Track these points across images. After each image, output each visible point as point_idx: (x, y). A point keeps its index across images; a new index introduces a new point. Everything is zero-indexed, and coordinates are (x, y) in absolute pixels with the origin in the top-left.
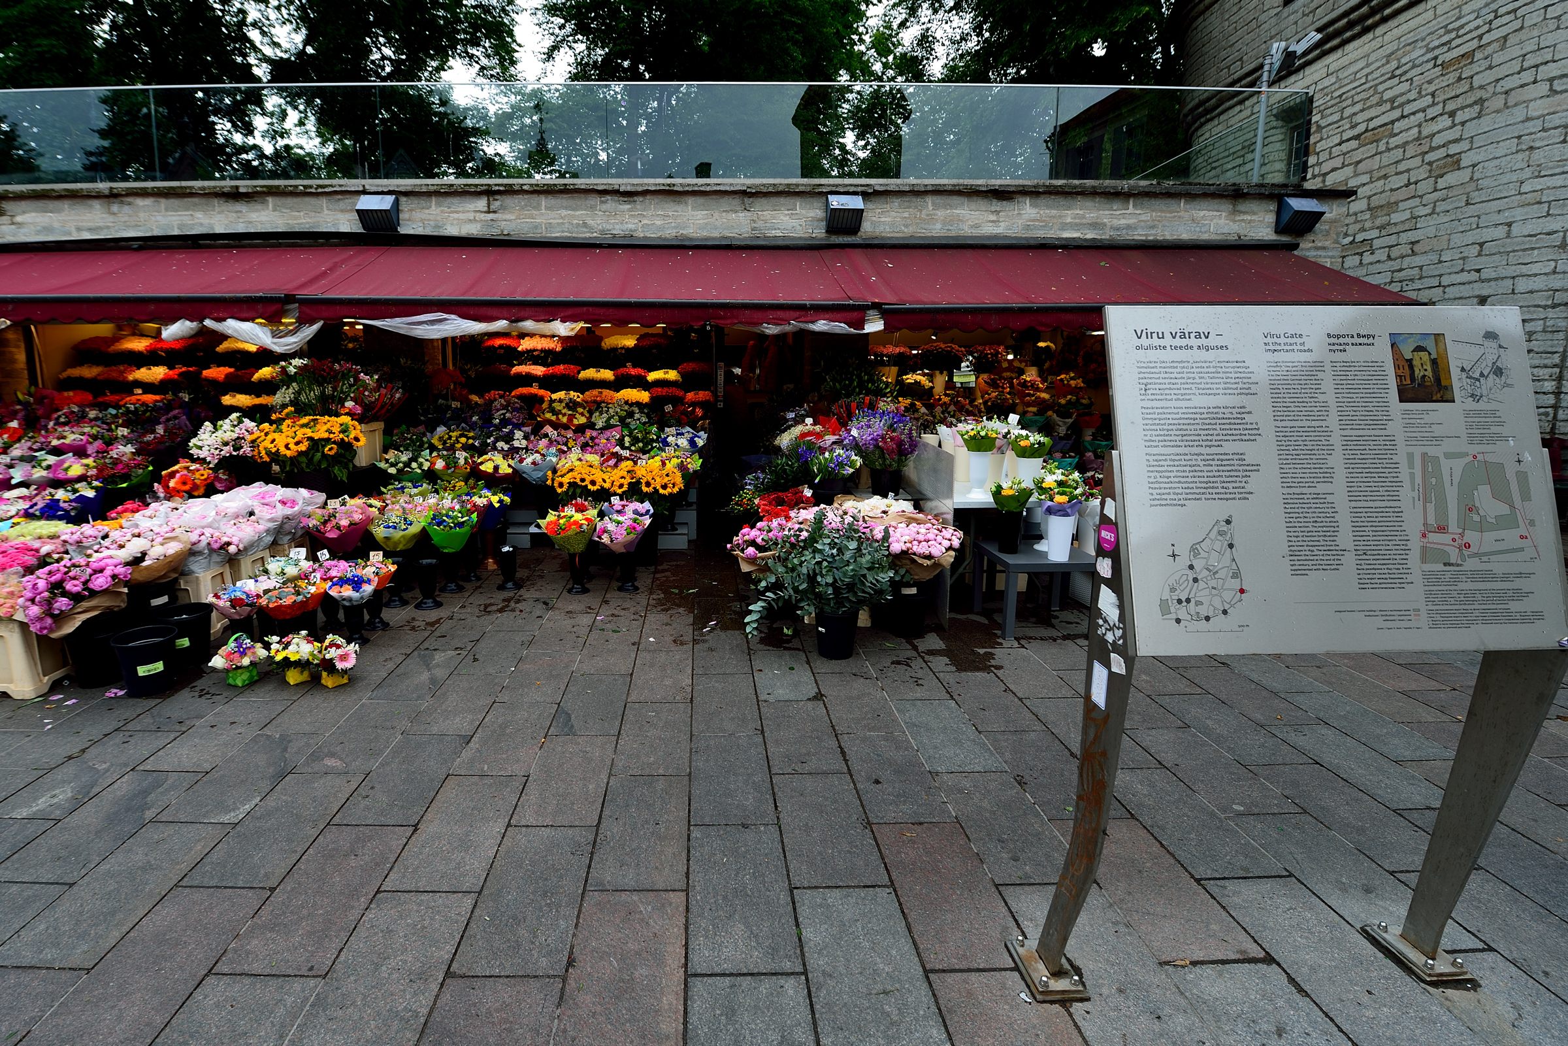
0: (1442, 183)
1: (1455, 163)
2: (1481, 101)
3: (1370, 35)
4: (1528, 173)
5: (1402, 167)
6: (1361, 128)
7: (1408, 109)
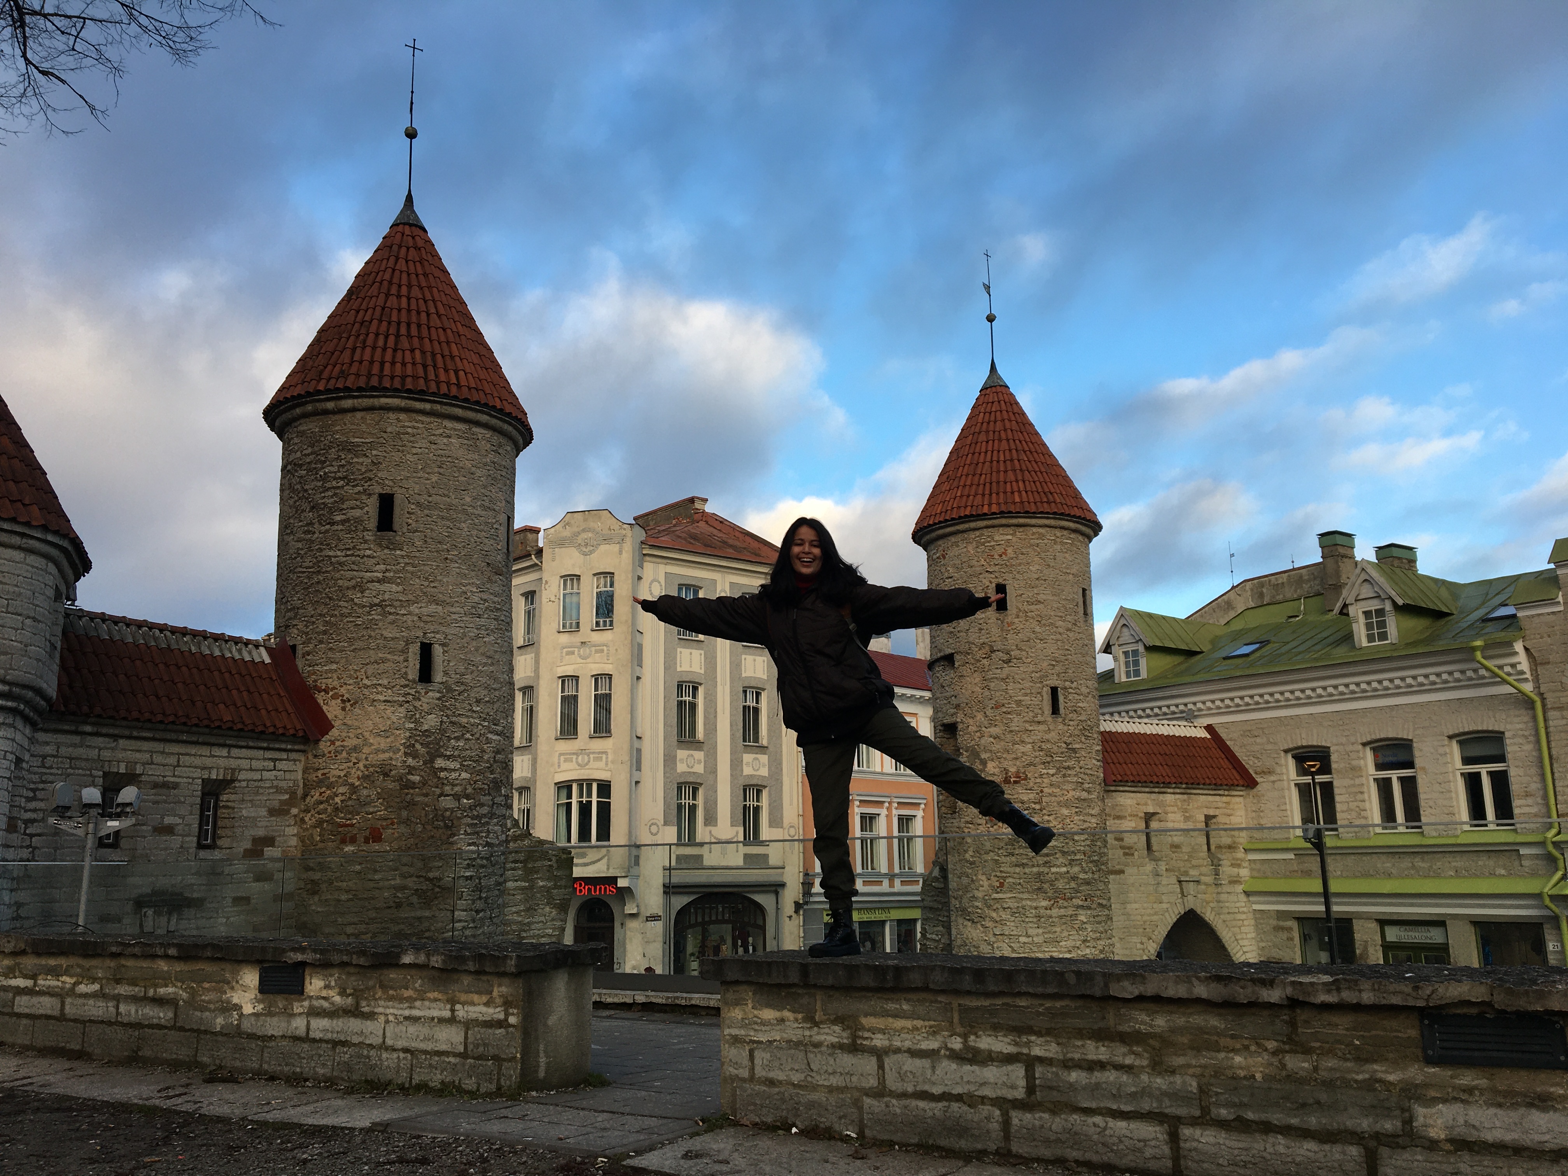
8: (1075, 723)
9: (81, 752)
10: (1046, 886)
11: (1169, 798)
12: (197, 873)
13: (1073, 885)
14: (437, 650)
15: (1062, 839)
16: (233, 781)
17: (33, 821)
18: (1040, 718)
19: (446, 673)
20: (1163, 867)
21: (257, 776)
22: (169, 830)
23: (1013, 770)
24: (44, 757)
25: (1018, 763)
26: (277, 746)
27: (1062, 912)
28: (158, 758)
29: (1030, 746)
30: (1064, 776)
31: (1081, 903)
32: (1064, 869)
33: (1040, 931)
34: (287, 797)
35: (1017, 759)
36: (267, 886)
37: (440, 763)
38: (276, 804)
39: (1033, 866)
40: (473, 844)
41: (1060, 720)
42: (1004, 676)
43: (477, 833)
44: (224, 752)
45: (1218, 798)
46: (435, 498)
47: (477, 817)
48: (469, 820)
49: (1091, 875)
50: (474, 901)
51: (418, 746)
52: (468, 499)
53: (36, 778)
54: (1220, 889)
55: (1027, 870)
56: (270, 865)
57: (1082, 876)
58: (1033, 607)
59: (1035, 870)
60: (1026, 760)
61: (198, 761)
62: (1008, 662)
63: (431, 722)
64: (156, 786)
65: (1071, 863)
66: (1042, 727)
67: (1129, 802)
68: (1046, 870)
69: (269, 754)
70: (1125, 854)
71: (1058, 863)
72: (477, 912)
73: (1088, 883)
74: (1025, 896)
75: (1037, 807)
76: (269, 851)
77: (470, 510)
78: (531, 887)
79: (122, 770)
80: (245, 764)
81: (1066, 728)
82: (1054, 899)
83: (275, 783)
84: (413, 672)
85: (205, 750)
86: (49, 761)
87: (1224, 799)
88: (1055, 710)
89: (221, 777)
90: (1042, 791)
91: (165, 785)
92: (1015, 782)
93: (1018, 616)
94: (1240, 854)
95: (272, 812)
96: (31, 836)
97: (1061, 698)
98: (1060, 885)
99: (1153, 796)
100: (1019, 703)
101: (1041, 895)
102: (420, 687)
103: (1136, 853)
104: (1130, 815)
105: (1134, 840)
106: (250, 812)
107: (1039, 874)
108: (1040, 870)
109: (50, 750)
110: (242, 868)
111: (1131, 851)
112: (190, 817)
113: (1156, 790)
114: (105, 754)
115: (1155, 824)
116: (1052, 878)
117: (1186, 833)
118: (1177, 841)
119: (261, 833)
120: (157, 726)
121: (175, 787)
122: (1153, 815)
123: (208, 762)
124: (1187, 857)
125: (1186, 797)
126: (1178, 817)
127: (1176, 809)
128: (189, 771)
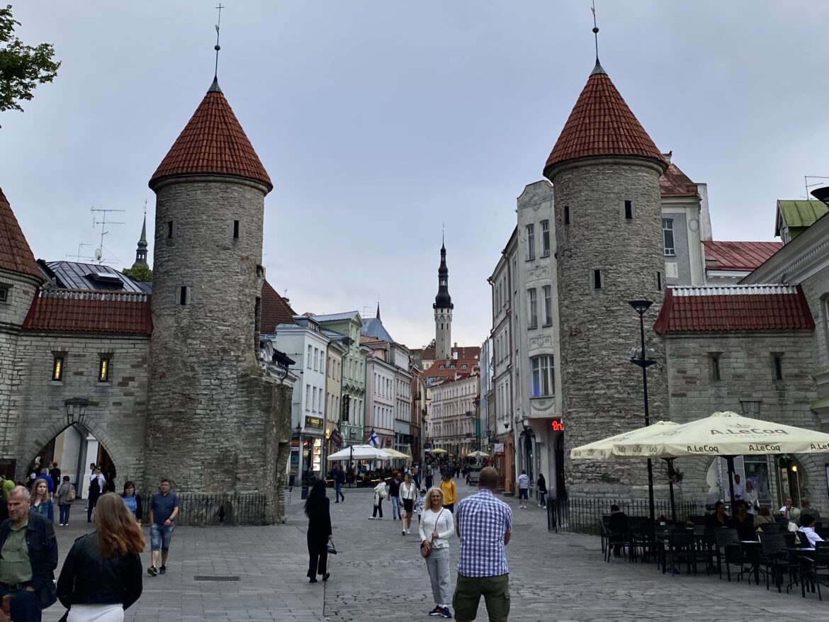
8: (613, 293)
9: (41, 343)
10: (592, 403)
11: (733, 341)
12: (95, 392)
13: (610, 402)
14: (188, 290)
15: (601, 371)
16: (112, 353)
17: (21, 370)
18: (587, 292)
19: (192, 300)
20: (724, 391)
21: (125, 351)
22: (81, 374)
23: (574, 327)
24: (26, 346)
25: (576, 322)
26: (134, 338)
28: (76, 345)
29: (582, 311)
30: (603, 329)
32: (603, 391)
34: (140, 360)
35: (575, 320)
36: (131, 398)
37: (189, 341)
38: (136, 364)
39: (584, 390)
40: (208, 379)
41: (601, 292)
42: (568, 266)
43: (210, 374)
44: (108, 341)
45: (785, 339)
46: (189, 220)
47: (210, 366)
48: (205, 368)
49: (626, 395)
50: (208, 406)
51: (179, 334)
53: (22, 354)
54: (784, 408)
55: (582, 393)
56: (133, 389)
57: (616, 395)
59: (585, 392)
60: (580, 319)
61: (94, 346)
62: (570, 257)
63: (185, 323)
64: (75, 356)
65: (608, 387)
66: (588, 297)
67: (692, 345)
68: (591, 392)
69: (131, 342)
70: (687, 382)
71: (599, 387)
72: (211, 411)
73: (623, 401)
74: (580, 410)
75: (586, 350)
76: (131, 383)
78: (250, 401)
79: (59, 350)
80: (119, 347)
81: (605, 296)
82: (597, 412)
83: (135, 354)
84: (178, 301)
85: (99, 341)
86: (27, 348)
87: (792, 339)
88: (598, 285)
89: (106, 352)
90: (589, 340)
91: (79, 356)
92: (575, 335)
93: (574, 226)
94: (809, 381)
95: (133, 366)
96: (20, 375)
97: (602, 277)
98: (600, 402)
99: (716, 340)
100: (576, 283)
101: (589, 409)
102: (180, 307)
103: (698, 382)
104: (694, 355)
105: (697, 371)
106: (122, 366)
107: (588, 395)
108: (588, 392)
109: (28, 343)
110: (116, 390)
111: (694, 380)
112: (89, 368)
113: (718, 336)
114: (52, 344)
115: (720, 361)
116: (595, 397)
117: (750, 366)
118: (740, 371)
119: (128, 375)
120: (71, 332)
121: (84, 356)
122: (719, 354)
123: (100, 346)
124: (749, 384)
125: (750, 339)
126: (742, 354)
127: (739, 349)
128: (90, 350)
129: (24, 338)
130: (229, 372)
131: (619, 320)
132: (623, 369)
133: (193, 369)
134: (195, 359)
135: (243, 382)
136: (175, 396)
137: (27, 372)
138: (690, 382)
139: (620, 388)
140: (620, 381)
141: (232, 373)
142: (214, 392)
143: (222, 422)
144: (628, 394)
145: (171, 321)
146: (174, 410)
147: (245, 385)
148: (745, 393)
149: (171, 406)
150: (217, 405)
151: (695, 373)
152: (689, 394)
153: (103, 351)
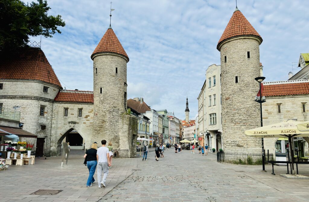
0: (22, 120)
1: (24, 119)
2: (26, 113)
3: (12, 100)
4: (31, 122)
5: (17, 117)
6: (11, 110)
7: (17, 111)
8: (242, 84)
9: (60, 105)
10: (233, 121)
12: (78, 119)
13: (240, 120)
14: (102, 89)
15: (237, 110)
16: (82, 109)
17: (55, 113)
18: (233, 84)
19: (104, 92)
20: (282, 116)
21: (86, 108)
22: (73, 114)
23: (227, 97)
27: (237, 126)
28: (71, 106)
29: (230, 91)
30: (238, 96)
31: (242, 124)
32: (238, 117)
33: (232, 131)
34: (91, 110)
35: (228, 94)
36: (89, 122)
37: (104, 104)
41: (238, 84)
43: (110, 114)
44: (81, 105)
45: (307, 98)
46: (102, 67)
48: (109, 112)
49: (246, 118)
50: (110, 123)
51: (100, 102)
52: (106, 66)
55: (230, 118)
56: (89, 119)
57: (243, 118)
58: (231, 60)
59: (231, 118)
60: (230, 94)
61: (77, 106)
62: (226, 73)
63: (102, 99)
65: (240, 115)
66: (233, 86)
68: (233, 117)
69: (88, 105)
70: (268, 114)
71: (236, 116)
72: (111, 125)
73: (245, 120)
75: (232, 104)
76: (88, 117)
77: (107, 68)
78: (123, 122)
79: (66, 107)
80: (85, 106)
82: (235, 124)
83: (89, 108)
84: (100, 92)
85: (78, 105)
86: (56, 107)
88: (237, 81)
90: (233, 100)
91: (72, 109)
92: (228, 99)
93: (229, 62)
95: (89, 112)
97: (238, 79)
98: (237, 120)
99: (280, 99)
100: (228, 82)
101: (232, 123)
102: (100, 94)
103: (272, 114)
104: (271, 104)
105: (272, 110)
106: (86, 112)
107: (232, 118)
108: (232, 117)
109: (56, 105)
110: (84, 119)
111: (271, 113)
112: (76, 113)
113: (281, 97)
114: (64, 106)
115: (281, 106)
116: (235, 119)
117: (293, 108)
118: (289, 110)
119: (87, 115)
120: (69, 102)
121: (74, 109)
122: (281, 104)
123: (79, 106)
124: (293, 114)
125: (293, 98)
126: (290, 103)
127: (289, 102)
128: (76, 107)
129: (55, 104)
130: (116, 113)
131: (244, 93)
132: (245, 109)
133: (105, 112)
134: (105, 109)
135: (121, 117)
136: (100, 120)
137: (57, 114)
138: (269, 114)
139: (244, 116)
140: (244, 113)
141: (117, 114)
142: (112, 119)
143: (115, 128)
144: (247, 117)
145: (98, 98)
146: (100, 124)
147: (122, 117)
148: (291, 117)
149: (99, 123)
150: (113, 123)
151: (271, 110)
152: (269, 118)
153: (79, 108)
